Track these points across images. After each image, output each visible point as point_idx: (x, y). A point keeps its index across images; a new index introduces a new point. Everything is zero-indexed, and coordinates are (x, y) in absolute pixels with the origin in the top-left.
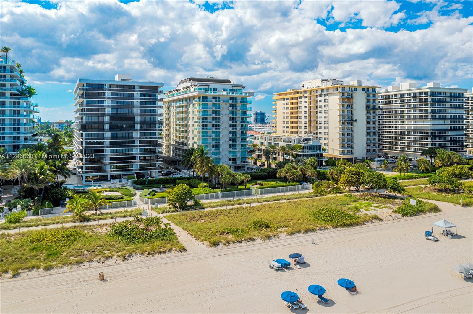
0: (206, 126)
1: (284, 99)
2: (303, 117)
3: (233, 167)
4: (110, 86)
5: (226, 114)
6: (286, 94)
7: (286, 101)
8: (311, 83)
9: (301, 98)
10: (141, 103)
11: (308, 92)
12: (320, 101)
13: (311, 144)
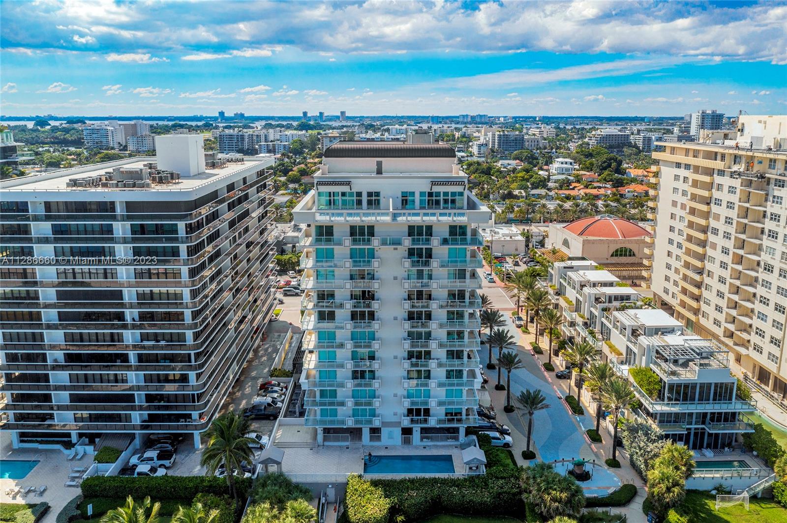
0: (331, 316)
1: (678, 165)
2: (721, 234)
3: (419, 430)
4: (48, 206)
5: (395, 279)
7: (682, 172)
8: (765, 123)
9: (721, 173)
10: (136, 251)
11: (743, 160)
12: (776, 200)
13: (696, 378)
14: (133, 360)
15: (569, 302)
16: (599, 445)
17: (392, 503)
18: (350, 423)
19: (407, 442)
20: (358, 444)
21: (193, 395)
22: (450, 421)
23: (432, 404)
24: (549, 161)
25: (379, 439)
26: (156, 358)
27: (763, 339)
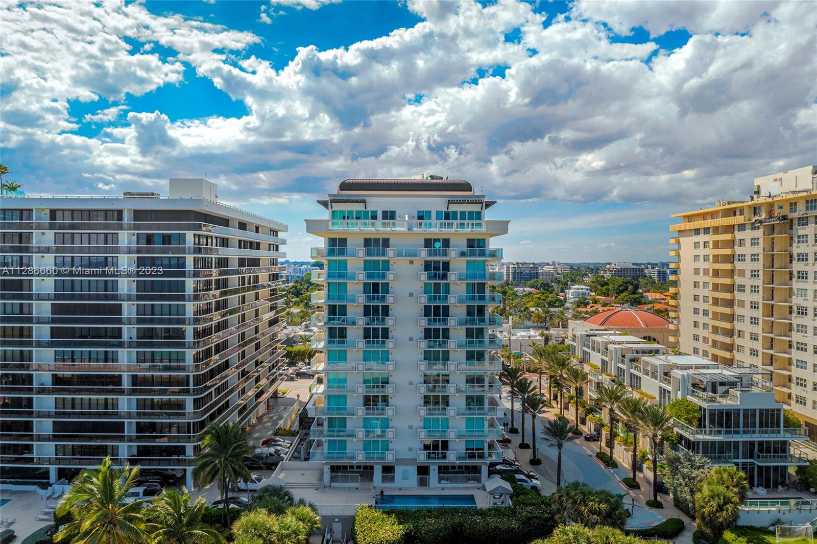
0: (342, 333)
1: (697, 231)
2: (748, 289)
3: (436, 468)
4: (53, 214)
5: (411, 295)
6: (704, 216)
7: (702, 238)
8: (781, 180)
9: (742, 227)
10: (141, 262)
11: (763, 209)
12: (801, 239)
13: (739, 403)
14: (126, 384)
15: (595, 367)
16: (637, 491)
17: (407, 529)
18: (361, 458)
19: (423, 483)
20: (368, 485)
21: (189, 424)
22: (471, 456)
23: (451, 435)
24: (564, 287)
25: (392, 480)
26: (151, 381)
27: (805, 389)
